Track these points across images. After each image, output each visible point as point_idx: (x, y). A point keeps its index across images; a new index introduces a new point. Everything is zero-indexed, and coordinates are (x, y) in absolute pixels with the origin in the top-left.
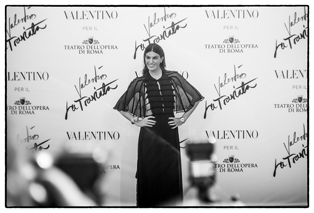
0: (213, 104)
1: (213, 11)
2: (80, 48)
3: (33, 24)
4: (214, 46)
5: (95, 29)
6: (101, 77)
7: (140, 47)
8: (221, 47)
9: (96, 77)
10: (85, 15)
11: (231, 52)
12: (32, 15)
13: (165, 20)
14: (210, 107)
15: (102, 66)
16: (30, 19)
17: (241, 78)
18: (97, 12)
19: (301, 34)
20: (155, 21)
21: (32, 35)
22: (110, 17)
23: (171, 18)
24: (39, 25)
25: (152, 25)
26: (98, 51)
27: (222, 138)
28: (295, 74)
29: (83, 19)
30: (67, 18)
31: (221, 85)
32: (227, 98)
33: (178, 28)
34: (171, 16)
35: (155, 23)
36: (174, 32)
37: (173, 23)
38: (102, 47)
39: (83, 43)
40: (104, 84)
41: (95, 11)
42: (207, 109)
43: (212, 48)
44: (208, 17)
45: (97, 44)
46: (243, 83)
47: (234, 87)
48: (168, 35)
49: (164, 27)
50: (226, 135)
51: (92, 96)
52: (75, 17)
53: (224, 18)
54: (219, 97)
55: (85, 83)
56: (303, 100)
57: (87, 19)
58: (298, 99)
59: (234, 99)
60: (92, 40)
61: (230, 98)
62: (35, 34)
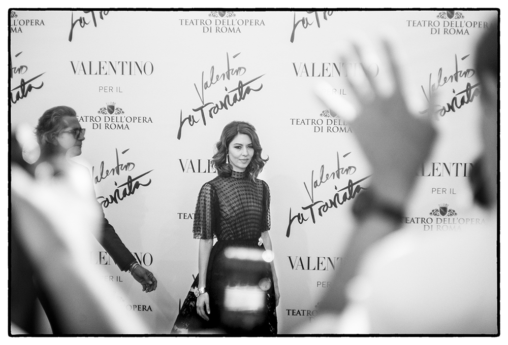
0: (302, 214)
1: (305, 65)
2: (94, 119)
3: (23, 80)
4: (306, 122)
5: (119, 90)
6: (126, 167)
7: (188, 120)
8: (316, 123)
9: (118, 165)
10: (103, 68)
11: (332, 131)
12: (22, 67)
13: (229, 79)
14: (297, 218)
15: (128, 150)
16: (19, 73)
17: (347, 174)
18: (121, 63)
19: (448, 104)
20: (212, 80)
21: (22, 98)
22: (141, 72)
23: (237, 74)
24: (33, 83)
25: (207, 86)
26: (122, 125)
27: (314, 269)
28: (437, 169)
29: (100, 74)
30: (75, 72)
31: (316, 185)
32: (324, 206)
33: (248, 90)
34: (237, 71)
35: (211, 83)
36: (242, 98)
37: (240, 82)
38: (129, 120)
39: (99, 112)
40: (130, 177)
41: (119, 62)
42: (291, 221)
43: (303, 124)
44: (297, 74)
45: (121, 115)
46: (350, 181)
47: (336, 188)
48: (233, 102)
49: (226, 90)
50: (322, 263)
51: (111, 196)
52: (88, 71)
53: (323, 76)
54: (311, 203)
55: (102, 175)
56: (448, 213)
57: (106, 74)
58: (440, 210)
59: (336, 207)
60: (112, 107)
61: (329, 205)
62: (26, 96)
